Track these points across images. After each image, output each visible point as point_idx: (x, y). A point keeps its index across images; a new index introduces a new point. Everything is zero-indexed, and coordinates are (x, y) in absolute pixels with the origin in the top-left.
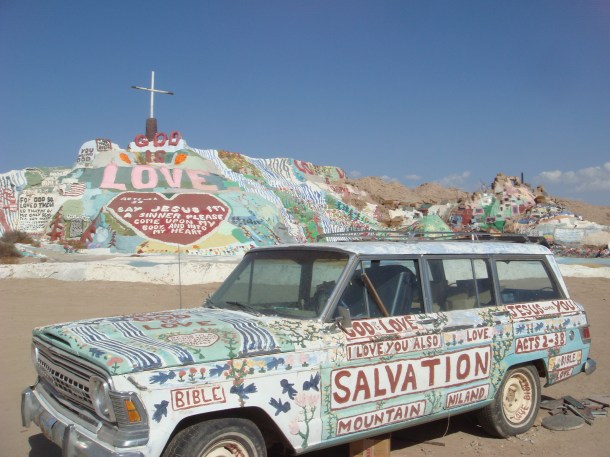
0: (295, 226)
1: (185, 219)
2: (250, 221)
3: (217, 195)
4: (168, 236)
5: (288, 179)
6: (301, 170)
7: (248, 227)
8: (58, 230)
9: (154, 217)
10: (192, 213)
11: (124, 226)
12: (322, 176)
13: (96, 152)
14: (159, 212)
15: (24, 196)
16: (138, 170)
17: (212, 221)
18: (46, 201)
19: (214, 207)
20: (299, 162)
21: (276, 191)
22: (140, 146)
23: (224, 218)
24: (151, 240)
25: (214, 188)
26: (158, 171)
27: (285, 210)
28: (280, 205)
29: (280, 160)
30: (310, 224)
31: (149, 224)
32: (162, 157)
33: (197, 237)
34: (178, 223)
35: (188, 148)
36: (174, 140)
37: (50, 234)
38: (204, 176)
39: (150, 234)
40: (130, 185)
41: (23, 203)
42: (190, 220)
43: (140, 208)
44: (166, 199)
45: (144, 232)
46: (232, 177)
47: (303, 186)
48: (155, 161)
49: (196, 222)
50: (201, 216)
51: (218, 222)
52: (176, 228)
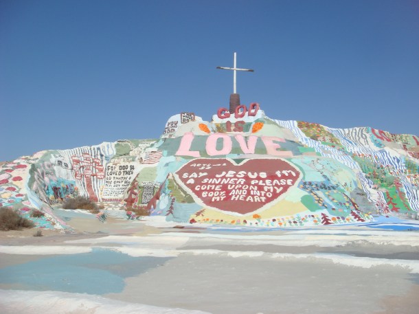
0: (375, 191)
1: (250, 185)
2: (324, 187)
3: (289, 160)
4: (227, 204)
5: (367, 146)
6: (378, 137)
7: (320, 193)
8: (133, 196)
9: (217, 182)
10: (259, 178)
11: (185, 192)
12: (400, 143)
13: (179, 124)
14: (224, 177)
15: (111, 165)
16: (213, 138)
17: (279, 187)
18: (129, 169)
19: (284, 172)
20: (377, 131)
21: (353, 156)
22: (222, 118)
23: (293, 183)
24: (209, 207)
25: (289, 153)
26: (233, 139)
27: (364, 174)
28: (358, 169)
29: (358, 129)
30: (391, 189)
31: (210, 190)
32: (241, 127)
33: (260, 204)
34: (239, 189)
35: (266, 117)
36: (253, 111)
37: (126, 200)
38: (280, 143)
39: (208, 202)
40: (204, 153)
41: (110, 171)
42: (254, 185)
43: (205, 174)
44: (235, 164)
45: (203, 199)
46: (310, 143)
47: (381, 151)
48: (235, 130)
49: (260, 188)
50: (268, 182)
51: (286, 188)
52: (237, 195)
